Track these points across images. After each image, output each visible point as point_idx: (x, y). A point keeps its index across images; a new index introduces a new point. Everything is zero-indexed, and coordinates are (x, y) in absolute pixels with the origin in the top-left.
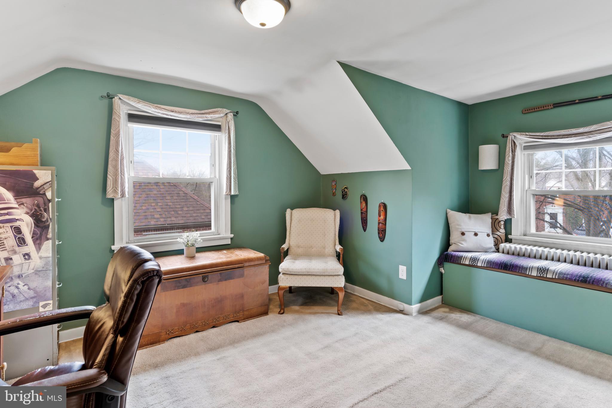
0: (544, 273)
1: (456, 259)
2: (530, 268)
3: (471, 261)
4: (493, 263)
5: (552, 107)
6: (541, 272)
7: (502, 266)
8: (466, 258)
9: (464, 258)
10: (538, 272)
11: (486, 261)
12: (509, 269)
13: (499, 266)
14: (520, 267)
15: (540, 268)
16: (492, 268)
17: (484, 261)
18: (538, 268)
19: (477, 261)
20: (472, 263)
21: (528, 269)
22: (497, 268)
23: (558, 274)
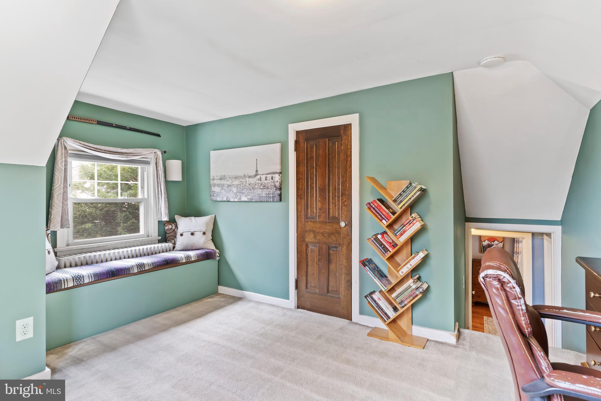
0: (143, 268)
1: (53, 286)
2: (131, 267)
3: (75, 281)
4: (100, 274)
5: (96, 123)
6: (141, 267)
7: (109, 274)
8: (67, 280)
9: (64, 281)
10: (138, 268)
11: (92, 275)
12: (117, 274)
13: (107, 275)
14: (124, 270)
15: (139, 265)
16: (101, 279)
17: (90, 276)
18: (137, 265)
19: (83, 278)
20: (78, 282)
21: (131, 269)
22: (105, 278)
23: (151, 265)
